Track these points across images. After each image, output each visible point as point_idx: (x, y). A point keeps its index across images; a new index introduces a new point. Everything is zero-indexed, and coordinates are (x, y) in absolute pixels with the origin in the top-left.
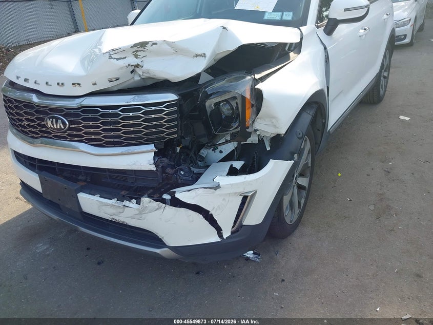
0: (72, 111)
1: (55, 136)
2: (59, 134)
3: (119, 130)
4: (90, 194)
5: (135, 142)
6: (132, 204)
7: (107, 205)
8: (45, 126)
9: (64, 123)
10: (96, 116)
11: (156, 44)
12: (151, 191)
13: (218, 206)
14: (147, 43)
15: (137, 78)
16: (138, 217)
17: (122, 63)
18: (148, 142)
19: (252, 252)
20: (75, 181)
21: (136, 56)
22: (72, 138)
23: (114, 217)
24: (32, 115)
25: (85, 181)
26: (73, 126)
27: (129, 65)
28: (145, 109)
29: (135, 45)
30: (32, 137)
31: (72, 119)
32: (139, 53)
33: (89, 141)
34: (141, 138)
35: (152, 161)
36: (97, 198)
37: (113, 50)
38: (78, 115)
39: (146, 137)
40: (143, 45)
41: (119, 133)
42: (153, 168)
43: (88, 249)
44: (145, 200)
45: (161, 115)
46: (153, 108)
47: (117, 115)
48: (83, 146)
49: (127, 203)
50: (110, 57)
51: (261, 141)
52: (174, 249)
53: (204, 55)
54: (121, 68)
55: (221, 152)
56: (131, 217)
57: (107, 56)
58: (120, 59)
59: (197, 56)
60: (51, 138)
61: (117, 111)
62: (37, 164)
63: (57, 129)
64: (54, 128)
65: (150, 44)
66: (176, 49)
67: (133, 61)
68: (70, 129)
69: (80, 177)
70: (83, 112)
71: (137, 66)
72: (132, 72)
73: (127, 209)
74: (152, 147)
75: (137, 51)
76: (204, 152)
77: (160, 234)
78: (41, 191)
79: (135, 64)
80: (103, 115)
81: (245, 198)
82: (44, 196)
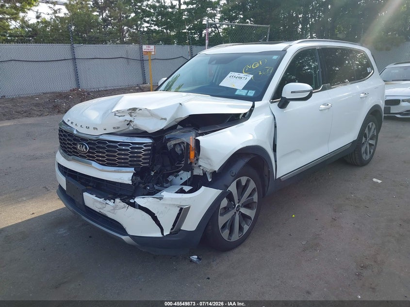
0: (92, 142)
1: (80, 155)
2: (83, 155)
3: (116, 156)
4: (91, 194)
5: (123, 165)
6: (111, 203)
7: (97, 201)
8: (76, 148)
9: (86, 149)
10: (105, 146)
11: (141, 110)
12: (126, 197)
13: (161, 212)
14: (136, 109)
15: (131, 128)
16: (112, 212)
17: (122, 119)
18: (131, 166)
19: (196, 257)
20: (86, 185)
21: (131, 116)
22: (89, 158)
23: (101, 210)
24: (71, 141)
25: (93, 187)
26: (91, 151)
27: (126, 120)
28: (132, 146)
29: (130, 109)
30: (68, 154)
31: (91, 146)
32: (132, 114)
33: (98, 161)
34: (127, 163)
35: (131, 178)
36: (93, 197)
37: (117, 111)
38: (94, 144)
39: (130, 163)
40: (134, 109)
41: (115, 158)
42: (130, 182)
43: (90, 237)
44: (118, 200)
45: (141, 151)
46: (137, 146)
47: (116, 147)
48: (94, 164)
49: (108, 201)
50: (115, 115)
51: (205, 174)
52: (133, 237)
53: (165, 119)
54: (121, 122)
55: (181, 179)
56: (109, 211)
57: (114, 114)
58: (121, 116)
59: (162, 119)
60: (78, 156)
61: (117, 145)
62: (67, 172)
63: (82, 151)
64: (80, 150)
65: (138, 109)
66: (152, 114)
67: (128, 118)
68: (89, 152)
69: (91, 184)
70: (98, 142)
71: (131, 121)
72: (128, 125)
73: (107, 205)
74: (132, 169)
75: (131, 113)
76: (171, 178)
77: (125, 225)
78: (65, 189)
79: (129, 120)
80: (108, 146)
81: (181, 209)
82: (67, 193)
